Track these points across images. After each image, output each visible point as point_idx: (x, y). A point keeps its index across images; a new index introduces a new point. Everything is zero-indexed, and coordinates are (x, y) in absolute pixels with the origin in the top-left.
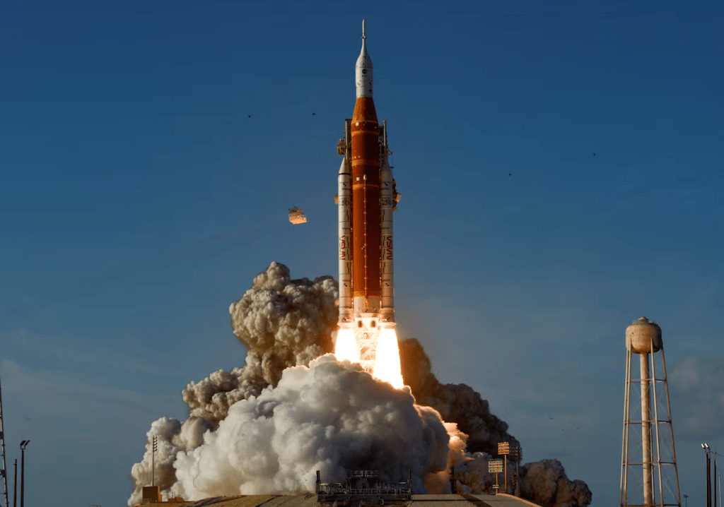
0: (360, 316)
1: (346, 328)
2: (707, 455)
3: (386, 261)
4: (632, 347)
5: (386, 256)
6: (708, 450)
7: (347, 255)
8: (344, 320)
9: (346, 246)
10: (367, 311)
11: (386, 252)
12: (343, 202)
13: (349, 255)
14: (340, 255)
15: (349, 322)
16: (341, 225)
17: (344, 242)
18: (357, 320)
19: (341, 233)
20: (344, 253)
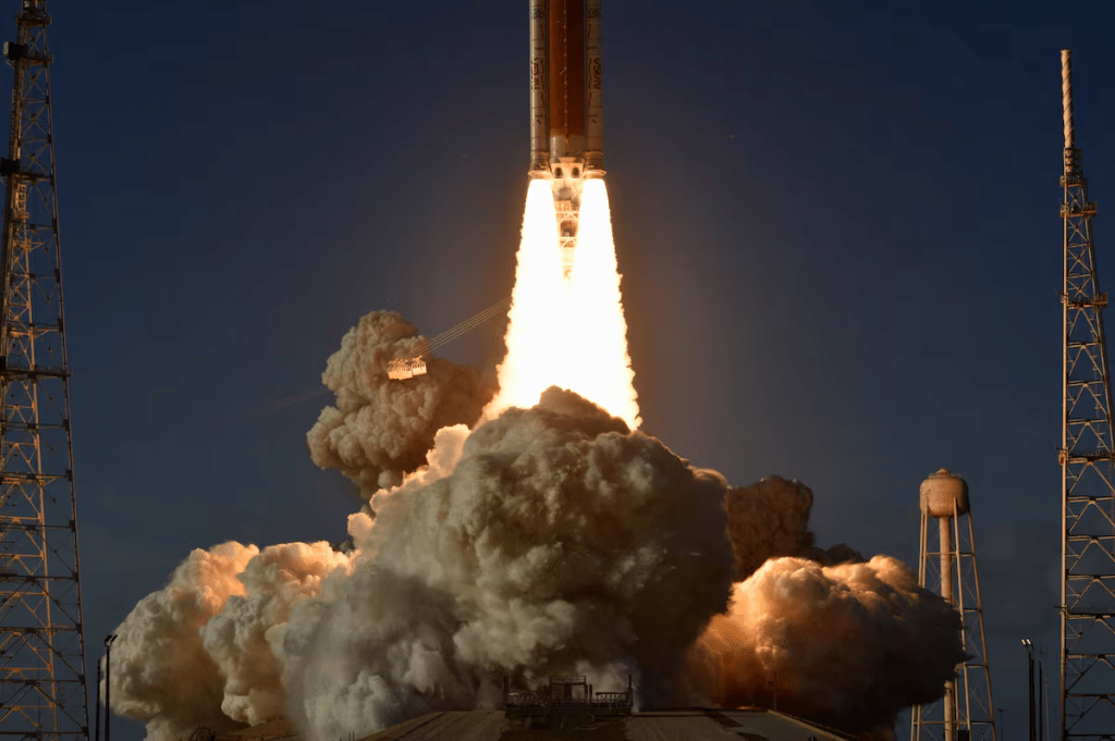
0: (558, 161)
1: (541, 177)
2: (1030, 655)
3: (593, 90)
4: (929, 511)
5: (593, 83)
6: (1030, 649)
7: (541, 83)
8: (538, 168)
9: (541, 70)
10: (567, 155)
11: (593, 78)
12: (536, 13)
13: (543, 84)
14: (533, 84)
15: (543, 169)
16: (533, 45)
17: (536, 65)
18: (554, 166)
19: (533, 55)
20: (537, 81)
